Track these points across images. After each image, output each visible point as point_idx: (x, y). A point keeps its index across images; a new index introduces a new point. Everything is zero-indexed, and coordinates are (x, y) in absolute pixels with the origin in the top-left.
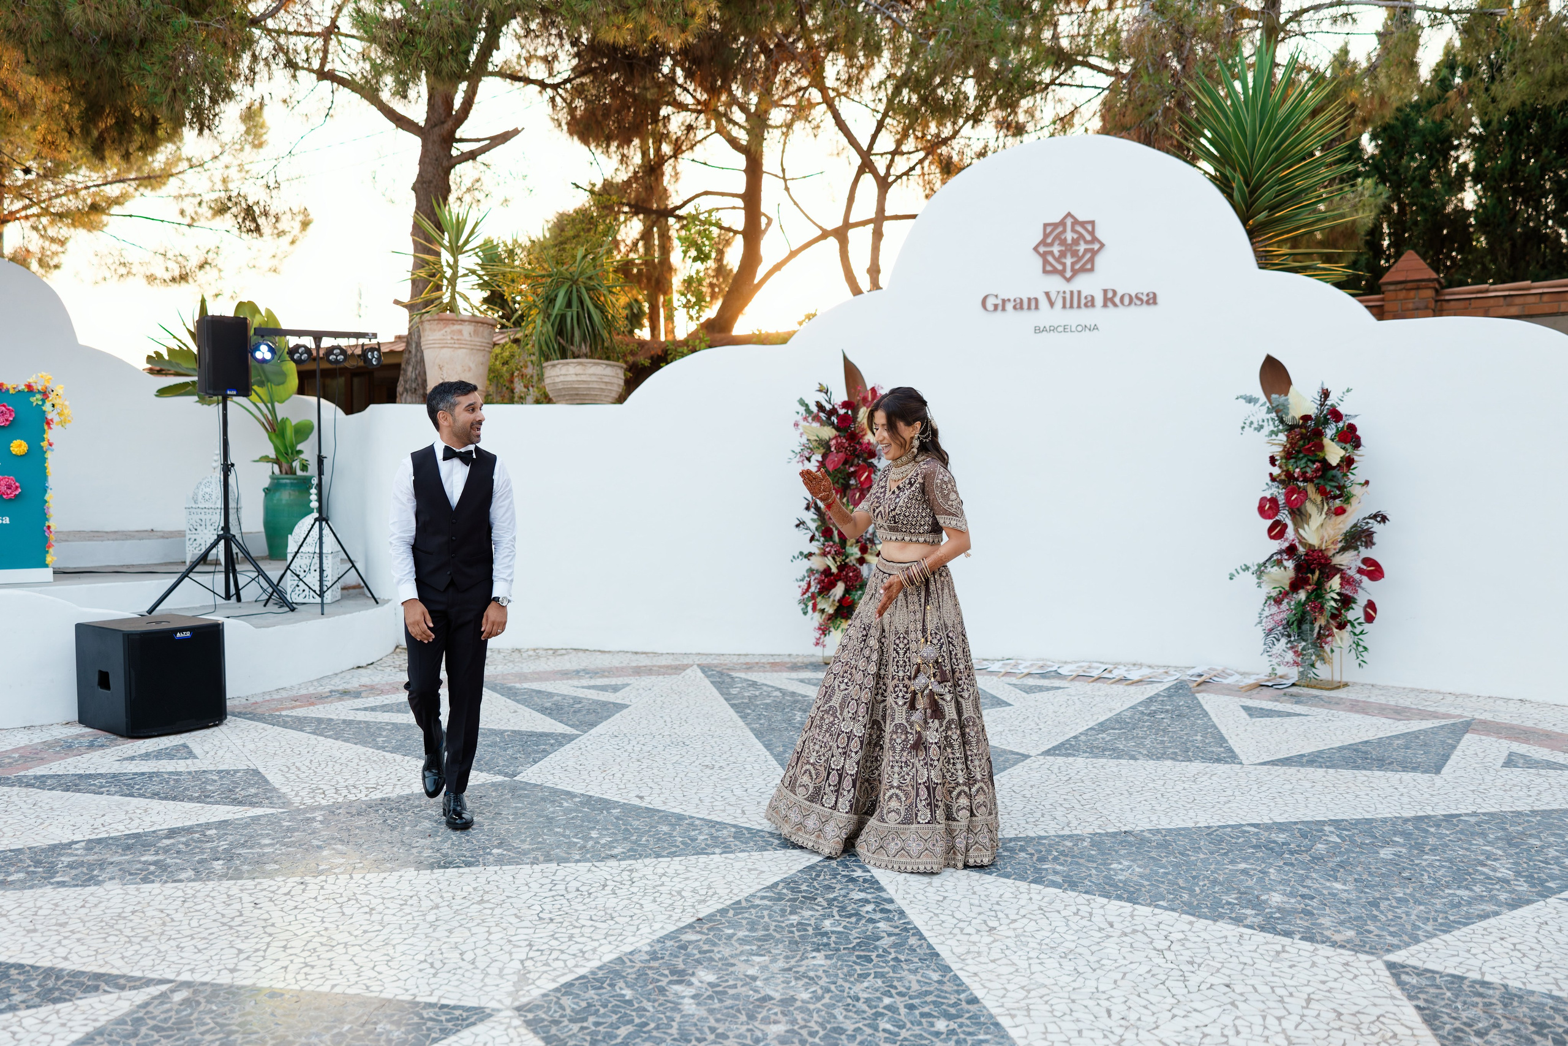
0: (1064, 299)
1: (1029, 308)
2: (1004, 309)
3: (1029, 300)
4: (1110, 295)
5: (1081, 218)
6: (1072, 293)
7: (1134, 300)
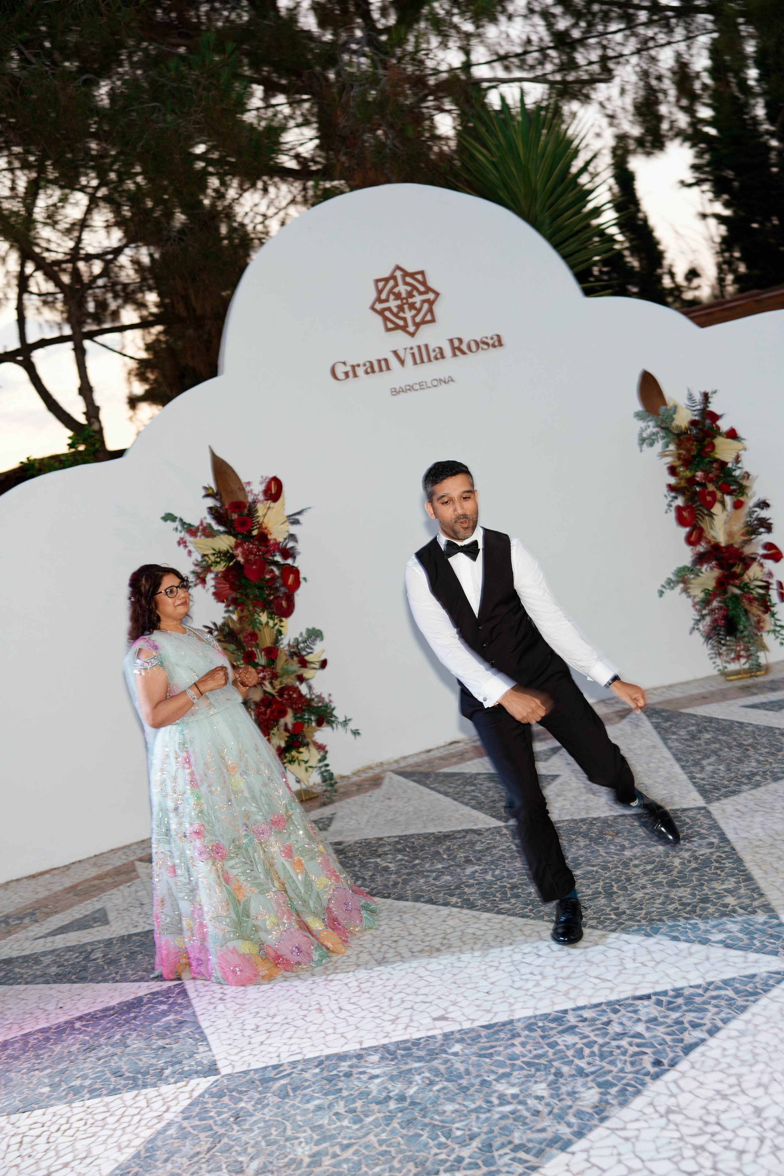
0: (413, 354)
1: (381, 370)
2: (355, 375)
3: (379, 361)
4: (456, 343)
5: (410, 269)
6: (419, 347)
7: (481, 344)
